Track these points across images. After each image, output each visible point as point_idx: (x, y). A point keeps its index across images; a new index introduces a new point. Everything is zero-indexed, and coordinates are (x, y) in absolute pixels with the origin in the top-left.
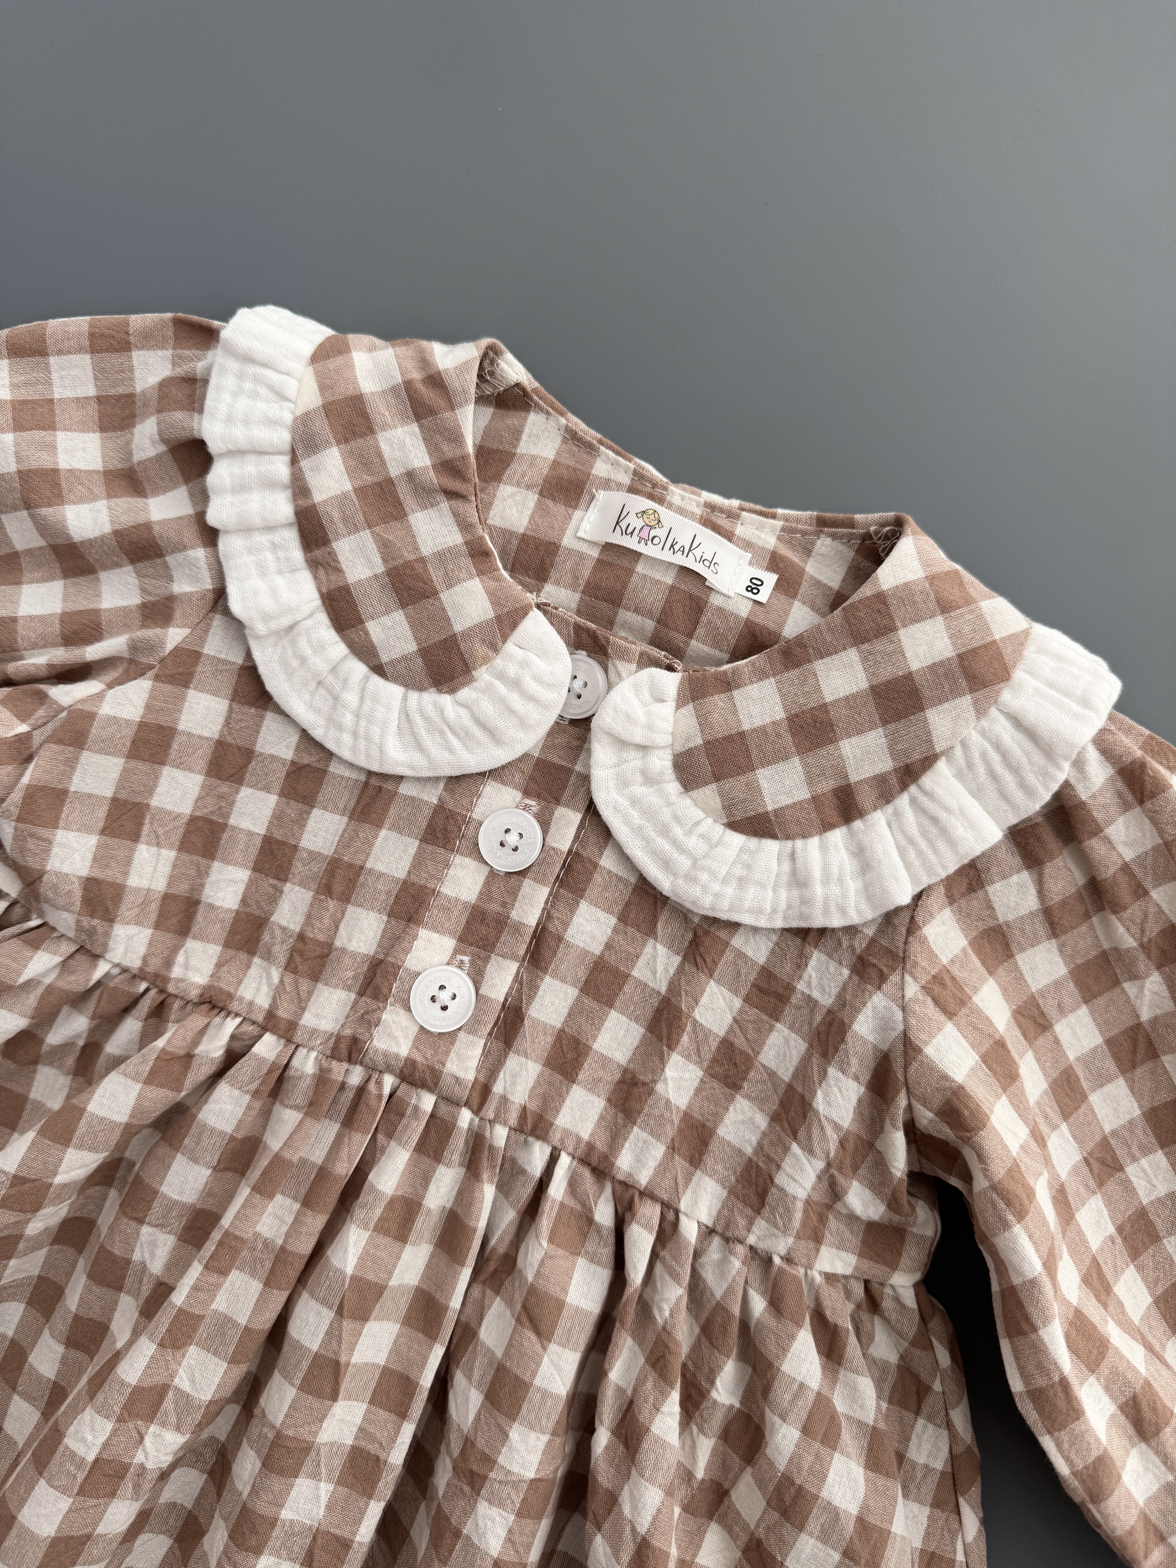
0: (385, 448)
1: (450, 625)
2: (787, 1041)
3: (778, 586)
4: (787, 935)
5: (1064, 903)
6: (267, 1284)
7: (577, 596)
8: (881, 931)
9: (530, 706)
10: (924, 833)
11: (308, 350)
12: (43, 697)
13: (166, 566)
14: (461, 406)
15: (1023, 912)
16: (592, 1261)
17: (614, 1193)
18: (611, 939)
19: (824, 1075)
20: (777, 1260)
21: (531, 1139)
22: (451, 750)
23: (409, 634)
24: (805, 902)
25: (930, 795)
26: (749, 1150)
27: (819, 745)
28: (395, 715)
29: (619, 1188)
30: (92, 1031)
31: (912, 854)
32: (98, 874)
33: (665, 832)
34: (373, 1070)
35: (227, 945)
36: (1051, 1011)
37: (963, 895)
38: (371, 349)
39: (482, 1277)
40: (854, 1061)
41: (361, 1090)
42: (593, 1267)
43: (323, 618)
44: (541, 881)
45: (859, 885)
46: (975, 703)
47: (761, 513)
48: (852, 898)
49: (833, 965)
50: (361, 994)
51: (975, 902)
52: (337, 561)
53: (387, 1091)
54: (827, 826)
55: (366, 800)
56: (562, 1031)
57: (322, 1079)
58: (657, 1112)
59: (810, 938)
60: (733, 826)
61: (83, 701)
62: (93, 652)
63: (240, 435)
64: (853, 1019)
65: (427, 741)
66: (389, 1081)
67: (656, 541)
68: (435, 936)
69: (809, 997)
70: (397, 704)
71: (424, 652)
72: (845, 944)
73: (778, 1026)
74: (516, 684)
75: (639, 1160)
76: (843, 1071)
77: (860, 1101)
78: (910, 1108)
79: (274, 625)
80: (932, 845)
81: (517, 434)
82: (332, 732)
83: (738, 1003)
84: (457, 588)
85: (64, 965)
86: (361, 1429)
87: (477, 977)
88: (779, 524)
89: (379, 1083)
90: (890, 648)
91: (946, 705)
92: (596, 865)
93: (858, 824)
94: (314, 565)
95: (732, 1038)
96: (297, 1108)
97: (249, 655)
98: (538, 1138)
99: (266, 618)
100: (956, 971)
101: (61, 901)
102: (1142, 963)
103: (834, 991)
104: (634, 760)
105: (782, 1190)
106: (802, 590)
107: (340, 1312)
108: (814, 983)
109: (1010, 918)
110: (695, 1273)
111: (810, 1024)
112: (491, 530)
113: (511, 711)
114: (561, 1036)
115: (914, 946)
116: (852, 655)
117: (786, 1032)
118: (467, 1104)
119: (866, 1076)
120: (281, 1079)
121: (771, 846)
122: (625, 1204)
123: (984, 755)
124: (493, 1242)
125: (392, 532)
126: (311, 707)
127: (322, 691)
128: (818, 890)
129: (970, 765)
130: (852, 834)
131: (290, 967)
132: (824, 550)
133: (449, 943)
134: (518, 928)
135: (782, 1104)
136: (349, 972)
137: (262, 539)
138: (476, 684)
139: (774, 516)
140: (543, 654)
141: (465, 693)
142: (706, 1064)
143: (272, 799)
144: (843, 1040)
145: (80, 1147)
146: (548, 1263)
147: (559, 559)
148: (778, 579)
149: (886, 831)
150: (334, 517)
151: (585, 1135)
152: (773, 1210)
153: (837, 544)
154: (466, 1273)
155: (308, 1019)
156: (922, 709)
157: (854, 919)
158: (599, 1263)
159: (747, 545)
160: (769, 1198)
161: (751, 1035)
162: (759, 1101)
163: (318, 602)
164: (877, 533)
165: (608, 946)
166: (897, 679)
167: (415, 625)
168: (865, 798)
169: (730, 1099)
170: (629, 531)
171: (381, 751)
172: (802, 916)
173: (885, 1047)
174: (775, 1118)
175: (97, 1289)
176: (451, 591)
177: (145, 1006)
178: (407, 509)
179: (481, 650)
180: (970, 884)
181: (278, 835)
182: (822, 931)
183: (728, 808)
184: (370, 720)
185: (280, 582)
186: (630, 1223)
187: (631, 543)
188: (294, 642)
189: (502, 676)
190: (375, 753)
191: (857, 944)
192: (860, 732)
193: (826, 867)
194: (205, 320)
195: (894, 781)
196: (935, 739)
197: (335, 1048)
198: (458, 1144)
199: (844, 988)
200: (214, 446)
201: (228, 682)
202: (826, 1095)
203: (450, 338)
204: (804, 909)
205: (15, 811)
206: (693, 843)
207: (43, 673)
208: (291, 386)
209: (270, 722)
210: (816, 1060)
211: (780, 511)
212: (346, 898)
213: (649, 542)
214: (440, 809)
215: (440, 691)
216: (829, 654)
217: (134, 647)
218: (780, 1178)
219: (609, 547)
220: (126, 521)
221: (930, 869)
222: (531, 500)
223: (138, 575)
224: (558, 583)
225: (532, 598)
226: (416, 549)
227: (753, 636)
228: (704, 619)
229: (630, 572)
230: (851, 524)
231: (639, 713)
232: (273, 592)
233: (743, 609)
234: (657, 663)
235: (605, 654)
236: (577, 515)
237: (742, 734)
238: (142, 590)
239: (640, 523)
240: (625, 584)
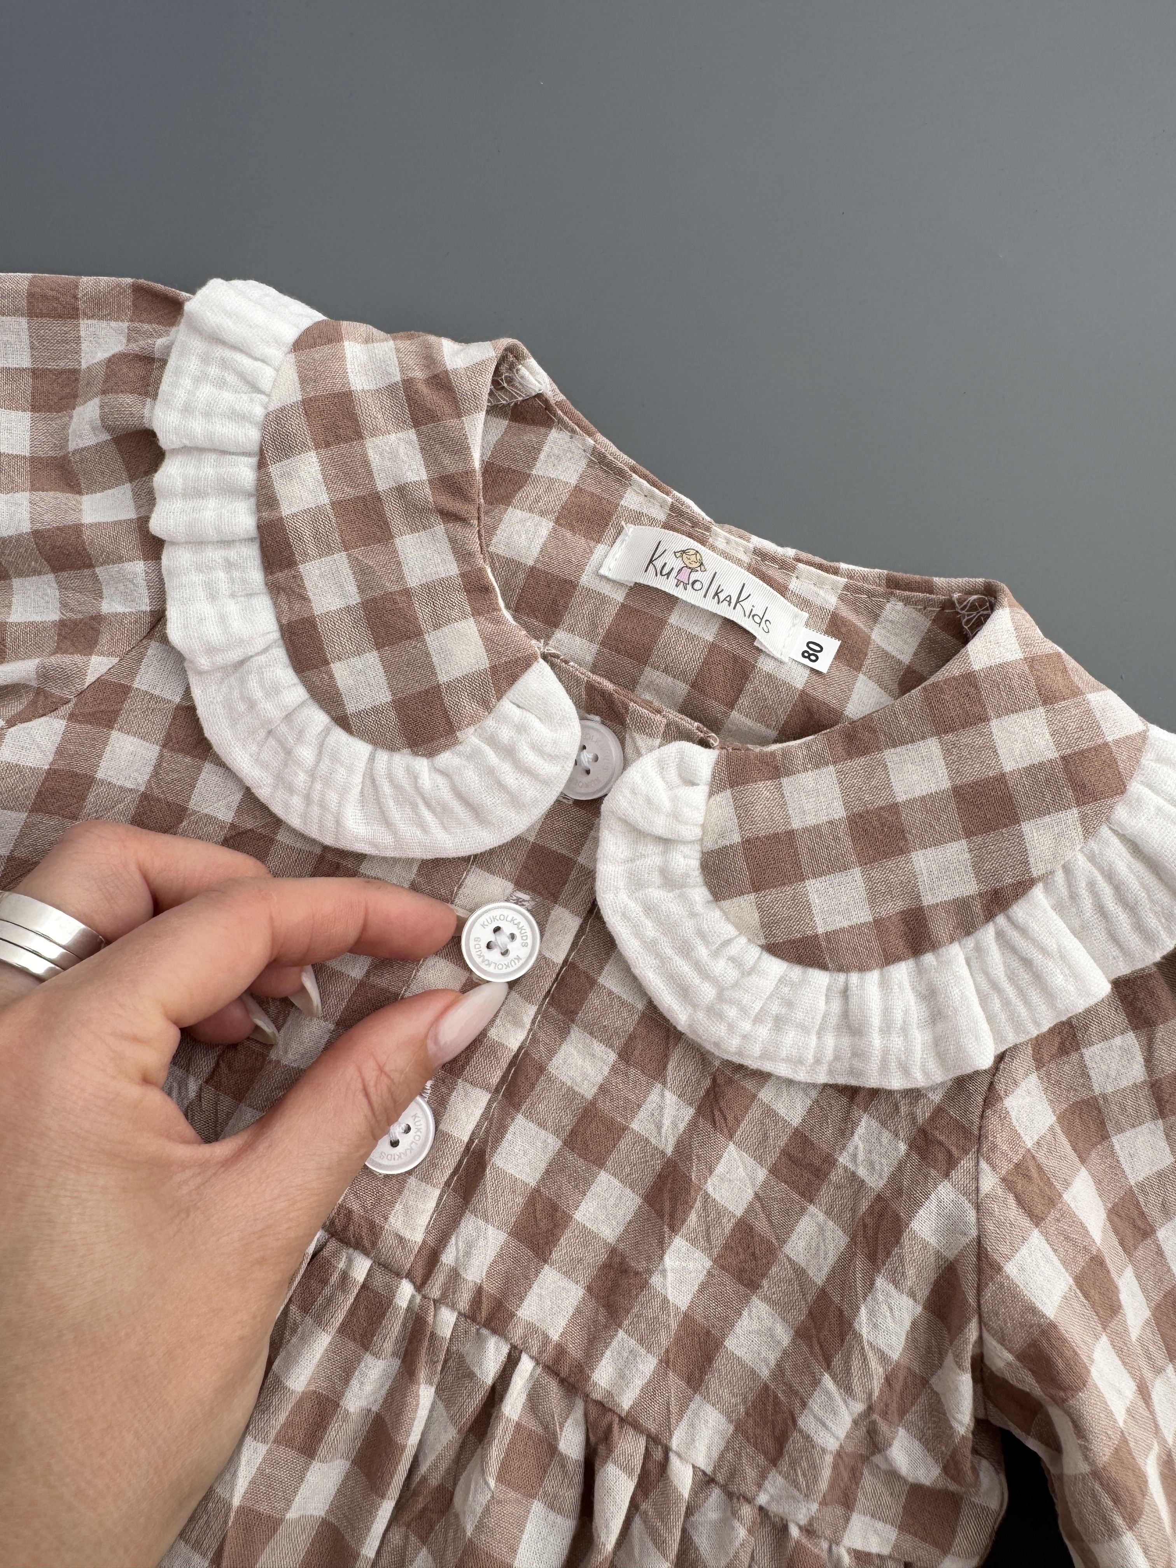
0: (373, 456)
1: (434, 674)
2: (821, 1230)
3: (839, 655)
4: (829, 1091)
7: (594, 648)
8: (951, 1098)
9: (525, 781)
10: (1012, 977)
11: (291, 334)
13: (96, 579)
14: (469, 412)
15: (1125, 1083)
16: (551, 1507)
17: (586, 1415)
18: (607, 1080)
19: (870, 1285)
20: (794, 1532)
21: (485, 1331)
22: (423, 827)
23: (383, 681)
24: (857, 1054)
25: (1023, 931)
26: (765, 1373)
27: (886, 855)
28: (357, 779)
29: (594, 1411)
31: (996, 1004)
33: (685, 949)
36: (1153, 1212)
37: (1053, 1057)
38: (368, 340)
39: (406, 1517)
40: (911, 1272)
42: (552, 1516)
43: (280, 654)
44: (527, 997)
45: (928, 1037)
46: (1083, 818)
47: (820, 567)
48: (918, 1054)
49: (886, 1137)
51: (1068, 1067)
52: (303, 587)
54: (889, 959)
56: (537, 1191)
58: (650, 1314)
59: (859, 1099)
60: (771, 948)
63: (198, 428)
64: (912, 1213)
65: (396, 813)
67: (697, 586)
69: (853, 1174)
70: (361, 765)
71: (400, 705)
72: (903, 1110)
73: (812, 1208)
74: (509, 752)
75: (622, 1376)
76: (896, 1284)
77: (914, 1324)
78: (980, 1340)
79: (219, 659)
80: (1021, 993)
81: (534, 452)
82: (280, 794)
83: (762, 1174)
84: (446, 629)
87: (439, 1107)
88: (842, 581)
90: (979, 741)
91: (1047, 819)
92: (593, 982)
93: (929, 959)
94: (275, 589)
95: (751, 1220)
97: (188, 693)
98: (494, 1331)
99: (211, 650)
100: (1043, 1159)
103: (887, 1171)
104: (652, 856)
105: (807, 1438)
106: (867, 662)
108: (861, 1156)
109: (1109, 1090)
110: (686, 1539)
111: (854, 1210)
112: (493, 559)
113: (501, 786)
114: (534, 1197)
115: (993, 1122)
116: (932, 747)
117: (821, 1217)
118: (409, 1275)
119: (924, 1292)
121: (819, 978)
122: (600, 1434)
123: (1091, 885)
124: (423, 1469)
125: (373, 557)
126: (258, 761)
127: (272, 742)
128: (876, 1041)
129: (1074, 896)
130: (920, 971)
131: (212, 1079)
132: (894, 616)
134: (494, 1049)
135: (810, 1314)
137: (215, 555)
138: (459, 748)
139: (836, 572)
140: (546, 717)
141: (446, 758)
142: (715, 1252)
144: (897, 1241)
146: (495, 1508)
147: (574, 601)
148: (841, 646)
149: (964, 971)
150: (304, 535)
151: (555, 1336)
152: (793, 1464)
153: (909, 610)
154: (386, 1509)
156: (1017, 821)
157: (919, 1080)
158: (560, 1511)
159: (803, 603)
160: (790, 1446)
161: (776, 1218)
162: (781, 1307)
163: (276, 635)
164: (960, 601)
165: (603, 1089)
166: (987, 780)
167: (391, 670)
168: (940, 926)
169: (745, 1300)
170: (665, 571)
171: (338, 822)
172: (852, 1072)
173: (950, 1255)
174: (801, 1334)
176: (439, 633)
178: (394, 530)
179: (469, 706)
180: (1062, 1044)
182: (875, 1093)
183: (768, 924)
184: (327, 782)
185: (232, 608)
186: (605, 1462)
187: (668, 586)
188: (243, 681)
189: (492, 741)
190: (330, 824)
191: (919, 1112)
192: (937, 843)
193: (887, 1012)
194: (172, 291)
195: (977, 908)
196: (1032, 860)
198: (393, 1328)
199: (900, 1167)
200: (166, 439)
201: (161, 723)
202: (872, 1313)
203: (464, 335)
204: (856, 1063)
206: (720, 967)
208: (266, 376)
209: (208, 775)
210: (859, 1264)
211: (843, 566)
213: (689, 587)
215: (415, 754)
216: (903, 743)
217: (44, 675)
218: (806, 1422)
219: (639, 590)
220: (50, 520)
221: (1017, 1024)
222: (545, 527)
223: (62, 587)
224: (571, 630)
225: (537, 646)
226: (401, 578)
227: (809, 711)
228: (749, 687)
229: (662, 623)
230: (929, 588)
231: (663, 797)
232: (223, 619)
233: (799, 679)
234: (688, 737)
235: (623, 723)
236: (600, 549)
237: (791, 833)
238: (64, 605)
239: (677, 564)
240: (655, 638)
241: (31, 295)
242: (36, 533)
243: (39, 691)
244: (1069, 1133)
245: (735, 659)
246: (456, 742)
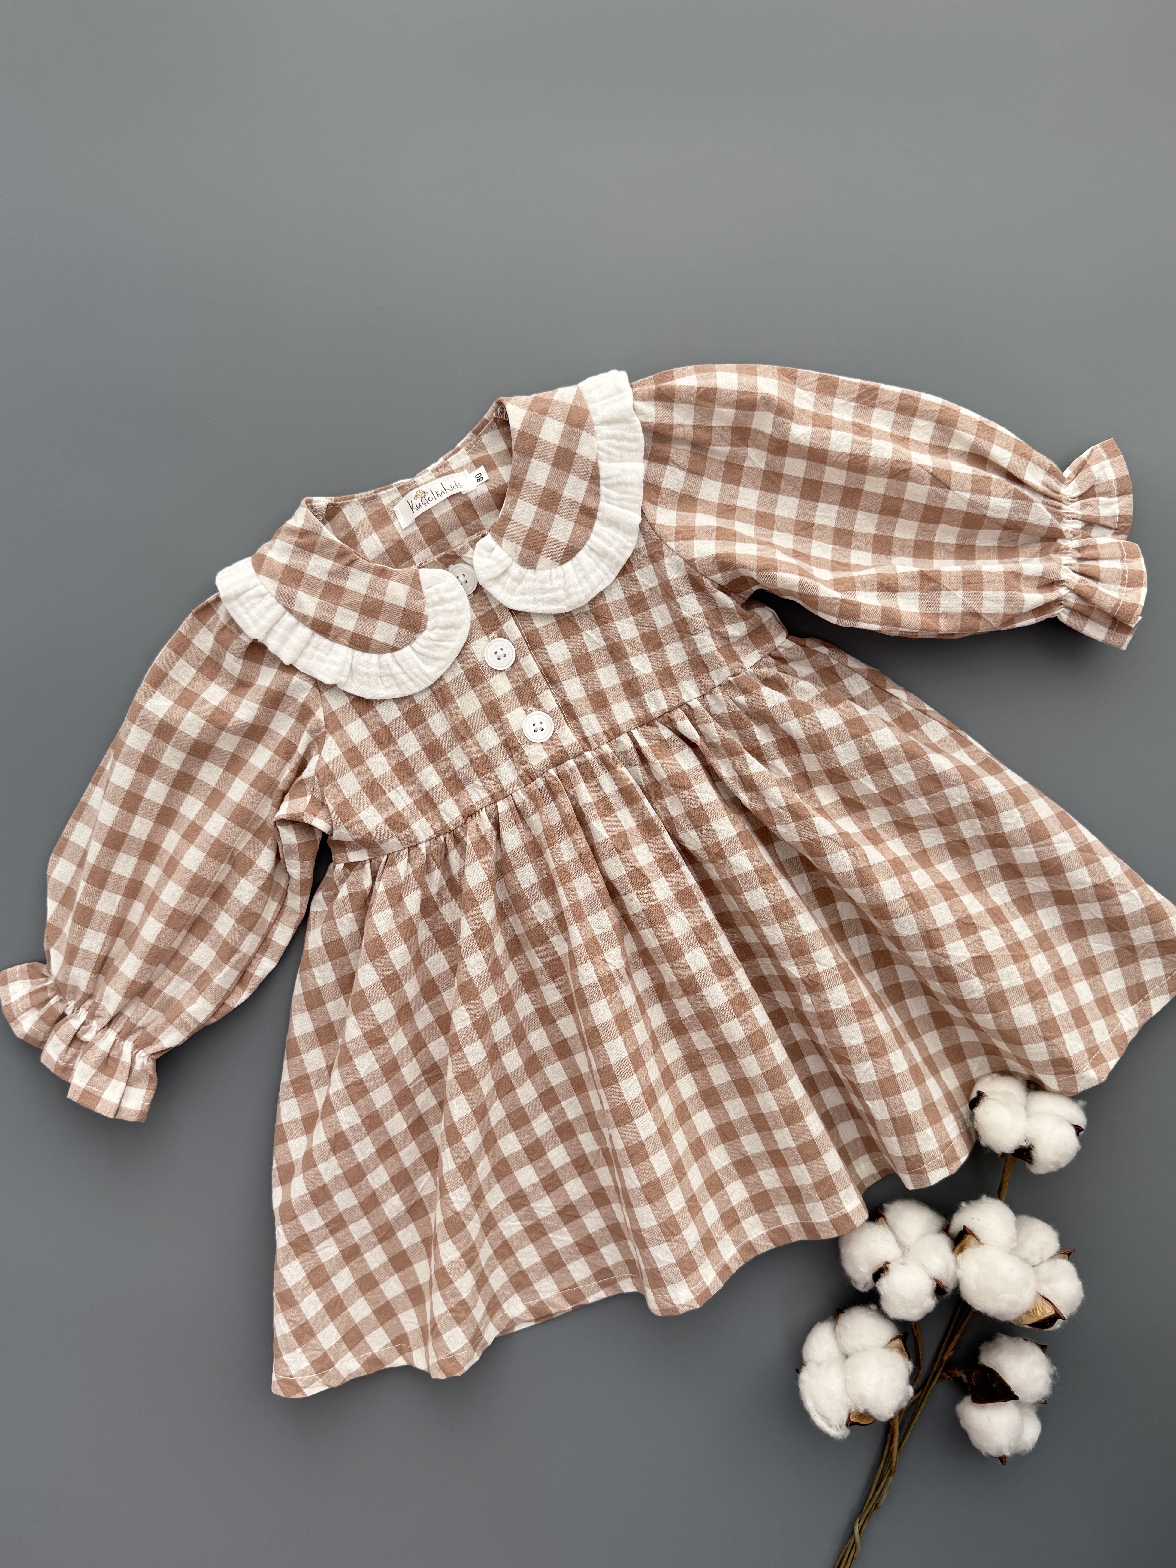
0: (313, 574)
1: (399, 607)
2: (659, 611)
3: (487, 470)
4: (620, 577)
5: (691, 462)
6: (588, 871)
7: (428, 549)
8: (646, 540)
9: (455, 603)
10: (620, 492)
11: (252, 571)
12: (303, 782)
13: (289, 697)
14: (320, 531)
15: (682, 480)
16: (679, 751)
17: (661, 723)
18: (569, 648)
19: (678, 604)
20: (731, 679)
21: (617, 739)
22: (447, 648)
23: (390, 625)
24: (612, 559)
25: (608, 478)
26: (686, 658)
27: (558, 503)
28: (416, 658)
29: (661, 719)
30: (443, 873)
31: (625, 503)
32: (386, 816)
33: (544, 591)
34: (542, 774)
35: (452, 795)
36: (730, 501)
37: (656, 498)
38: (271, 547)
39: (653, 797)
40: (682, 589)
41: (547, 784)
42: (682, 752)
43: (358, 653)
44: (526, 655)
45: (621, 532)
46: (588, 432)
47: (454, 453)
48: (624, 540)
49: (645, 569)
50: (511, 756)
51: (663, 495)
52: (340, 629)
53: (555, 775)
54: (591, 527)
55: (440, 698)
57: (531, 795)
58: (645, 682)
59: (628, 569)
60: (562, 562)
61: (317, 766)
62: (301, 749)
63: (263, 625)
64: (668, 577)
65: (436, 654)
66: (552, 771)
67: (431, 499)
68: (513, 712)
69: (650, 589)
70: (412, 653)
71: (402, 625)
72: (640, 557)
73: (651, 610)
74: (442, 601)
75: (657, 703)
76: (682, 596)
77: (697, 599)
78: (712, 581)
79: (346, 673)
80: (627, 492)
81: (346, 522)
82: (403, 688)
83: (631, 619)
84: (387, 592)
85: (410, 861)
86: (671, 886)
87: (541, 708)
88: (463, 450)
89: (550, 775)
90: (543, 446)
91: (580, 443)
92: (536, 630)
93: (599, 514)
94: (335, 639)
95: (642, 632)
96: (534, 812)
97: (348, 694)
98: (619, 735)
99: (341, 673)
100: (682, 524)
101: (385, 837)
102: (740, 450)
103: (654, 577)
104: (507, 580)
105: (707, 655)
106: (496, 461)
107: (619, 852)
108: (646, 582)
109: (681, 487)
110: (712, 714)
111: (659, 596)
112: (374, 560)
113: (451, 611)
114: (589, 696)
115: (660, 531)
116: (534, 462)
117: (656, 608)
118: (585, 750)
119: (690, 589)
120: (519, 812)
121: (581, 554)
122: (668, 721)
123: (609, 445)
125: (347, 599)
126: (386, 688)
127: (384, 679)
128: (611, 550)
129: (609, 453)
130: (601, 520)
131: (479, 775)
132: (488, 440)
133: (520, 710)
134: (535, 678)
135: (678, 631)
136: (500, 755)
137: (310, 650)
138: (429, 617)
139: (459, 449)
140: (439, 581)
141: (429, 624)
142: (643, 650)
143: (411, 733)
144: (672, 587)
145: (482, 902)
147: (407, 545)
148: (484, 467)
149: (610, 506)
150: (324, 615)
151: (633, 717)
152: (711, 665)
153: (489, 434)
154: (645, 801)
155: (505, 783)
156: (575, 453)
157: (632, 546)
159: (462, 469)
160: (706, 662)
161: (647, 623)
162: (672, 640)
163: (350, 650)
164: (496, 415)
165: (571, 651)
166: (556, 453)
167: (388, 620)
168: (591, 503)
169: (663, 651)
170: (418, 506)
171: (426, 675)
172: (617, 565)
173: (686, 573)
174: (681, 637)
175: (540, 949)
176: (387, 595)
177: (450, 843)
178: (343, 585)
179: (418, 603)
180: (654, 491)
181: (426, 743)
182: (628, 563)
183: (554, 558)
184: (410, 669)
185: (332, 657)
186: (677, 725)
187: (423, 510)
188: (358, 673)
189: (435, 604)
190: (425, 678)
191: (643, 553)
192: (565, 483)
193: (605, 540)
195: (593, 487)
196: (589, 458)
197: (524, 781)
198: (597, 766)
199: (655, 572)
200: (260, 638)
201: (352, 711)
202: (686, 610)
203: (290, 515)
204: (615, 562)
205: (339, 821)
206: (556, 583)
207: (293, 776)
208: (261, 589)
209: (380, 709)
210: (672, 604)
211: (459, 445)
212: (471, 735)
213: (429, 502)
214: (466, 672)
215: (421, 633)
216: (527, 470)
217: (312, 733)
218: (702, 652)
219: (418, 520)
220: (260, 696)
221: (636, 501)
222: (375, 536)
223: (284, 711)
224: (416, 553)
225: (414, 567)
226: (360, 595)
227: (498, 494)
228: (475, 507)
229: (435, 520)
230: (486, 422)
231: (490, 562)
232: (333, 662)
233: (484, 489)
234: (478, 540)
235: (458, 557)
236: (395, 523)
237: (530, 529)
238: (290, 715)
239: (419, 500)
240: (439, 527)
241: (175, 651)
242: (262, 704)
243: (315, 740)
244: (684, 510)
245: (463, 504)
246: (427, 617)
